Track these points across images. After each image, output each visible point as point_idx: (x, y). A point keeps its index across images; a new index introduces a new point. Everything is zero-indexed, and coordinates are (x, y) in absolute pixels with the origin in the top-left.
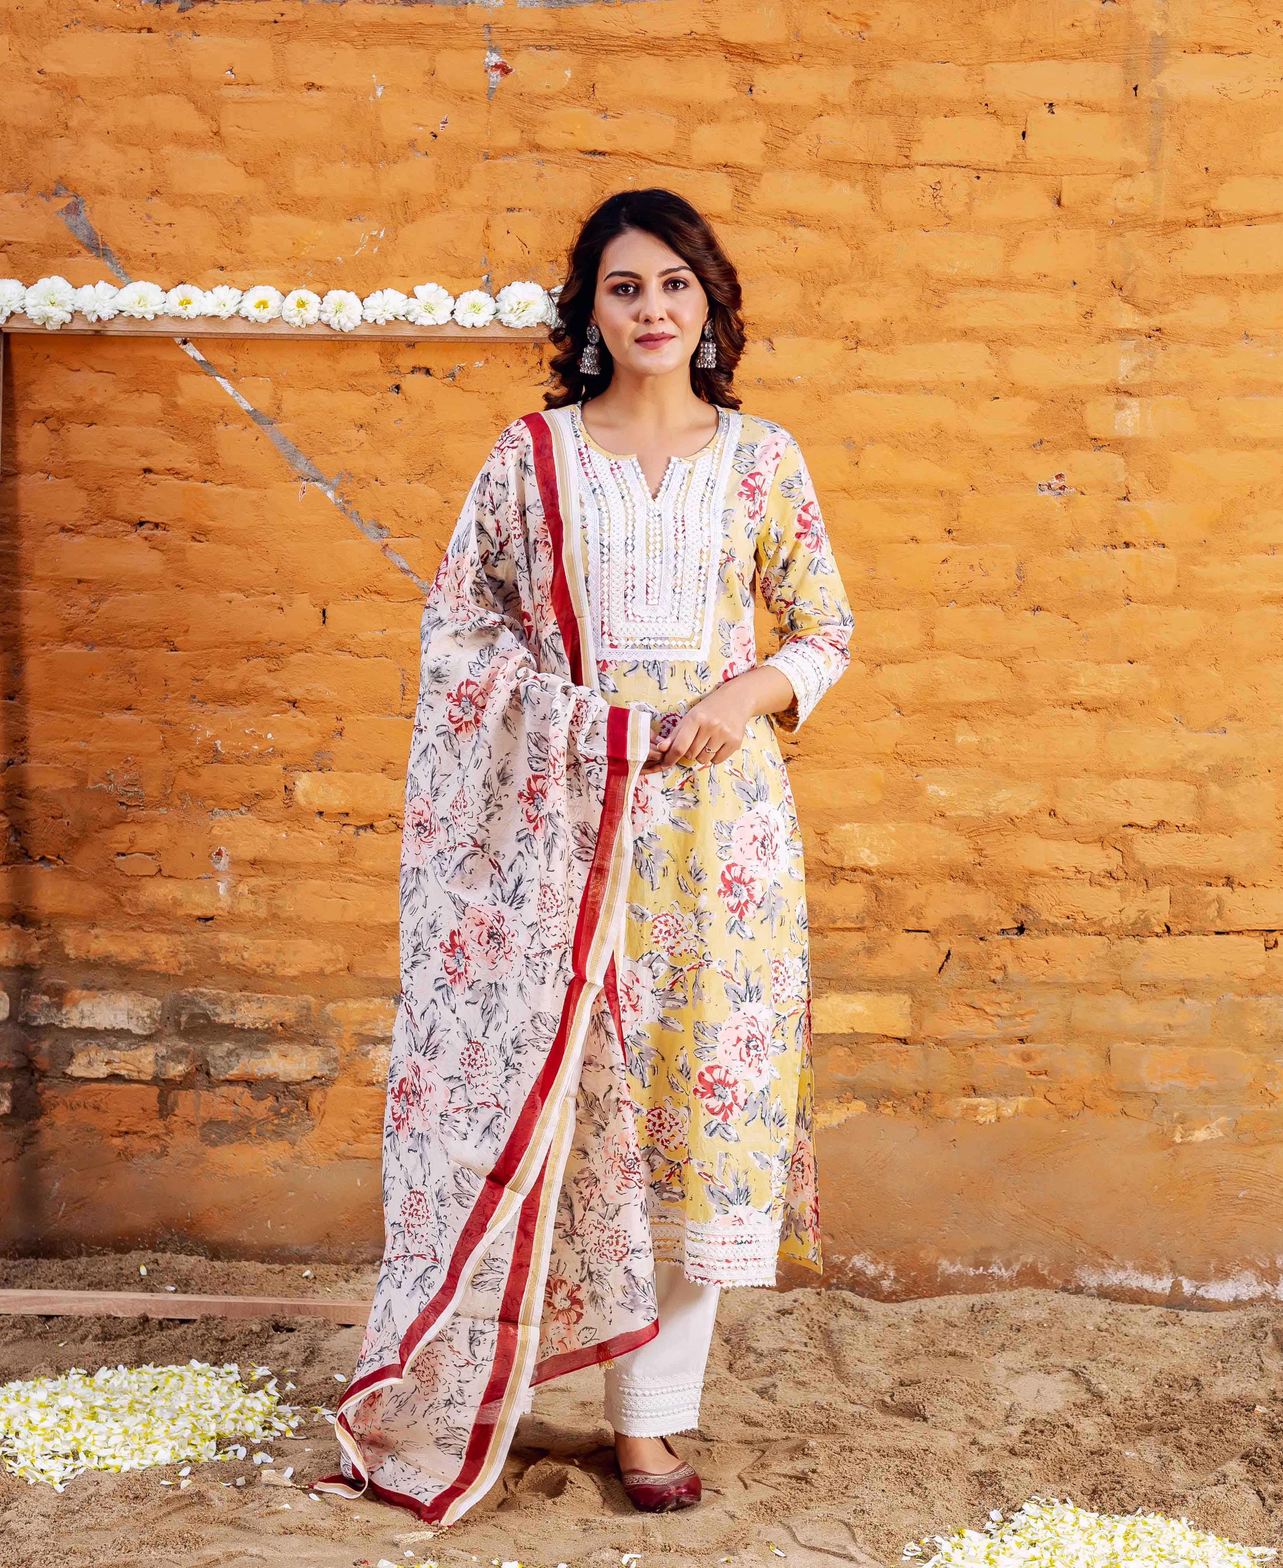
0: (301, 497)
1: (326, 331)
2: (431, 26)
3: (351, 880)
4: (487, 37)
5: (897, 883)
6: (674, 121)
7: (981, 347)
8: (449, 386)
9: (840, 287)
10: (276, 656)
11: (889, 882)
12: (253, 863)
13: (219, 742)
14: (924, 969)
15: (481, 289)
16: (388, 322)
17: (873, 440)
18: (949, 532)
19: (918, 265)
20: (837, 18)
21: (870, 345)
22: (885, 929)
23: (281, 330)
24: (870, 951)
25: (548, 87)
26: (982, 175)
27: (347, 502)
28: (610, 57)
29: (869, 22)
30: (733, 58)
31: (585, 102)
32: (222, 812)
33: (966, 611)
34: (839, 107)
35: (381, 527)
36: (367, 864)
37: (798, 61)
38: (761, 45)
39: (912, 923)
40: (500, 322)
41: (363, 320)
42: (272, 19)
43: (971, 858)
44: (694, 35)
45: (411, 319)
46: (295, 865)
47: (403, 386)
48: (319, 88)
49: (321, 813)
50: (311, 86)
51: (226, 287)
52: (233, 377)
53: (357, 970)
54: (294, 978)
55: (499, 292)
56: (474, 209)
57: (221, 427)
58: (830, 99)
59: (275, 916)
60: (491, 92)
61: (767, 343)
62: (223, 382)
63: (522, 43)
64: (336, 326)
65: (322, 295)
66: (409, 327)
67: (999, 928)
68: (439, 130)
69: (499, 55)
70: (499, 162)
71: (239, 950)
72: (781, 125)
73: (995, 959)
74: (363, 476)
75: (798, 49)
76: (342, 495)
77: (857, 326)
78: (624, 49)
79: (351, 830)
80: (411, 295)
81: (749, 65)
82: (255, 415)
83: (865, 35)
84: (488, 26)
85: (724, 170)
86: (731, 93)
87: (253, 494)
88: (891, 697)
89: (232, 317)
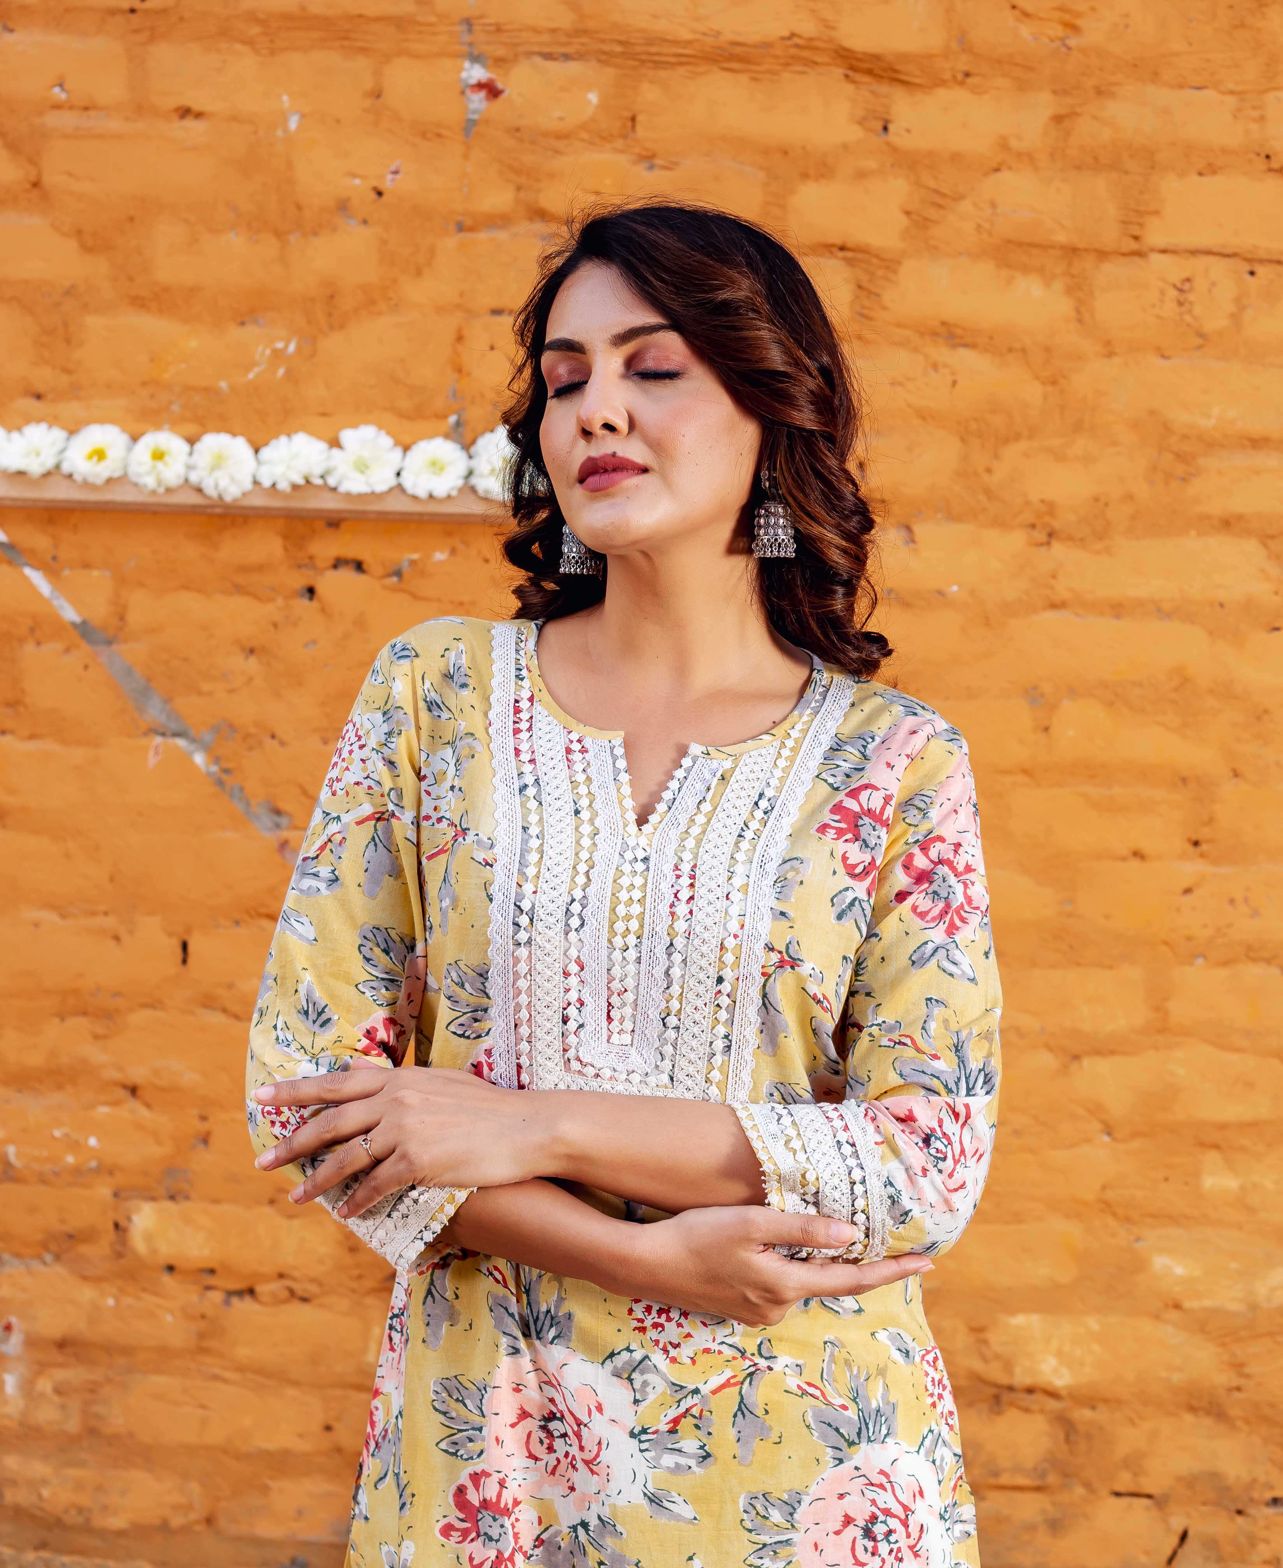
0: (152, 760)
1: (194, 499)
2: (378, 19)
3: (216, 1378)
4: (466, 38)
5: (1101, 1415)
6: (761, 175)
7: (1251, 546)
8: (394, 589)
9: (1022, 445)
10: (107, 1015)
11: (1087, 1413)
12: (62, 1344)
13: (11, 1150)
14: (1143, 1559)
15: (447, 436)
16: (295, 487)
17: (1072, 692)
18: (1196, 844)
19: (1152, 412)
20: (1026, 14)
21: (1071, 538)
22: (1080, 1491)
23: (126, 496)
24: (1055, 1526)
25: (561, 119)
26: (1260, 270)
27: (226, 771)
28: (662, 73)
29: (1079, 22)
30: (858, 77)
31: (619, 143)
32: (16, 1262)
33: (1222, 973)
34: (1027, 158)
35: (278, 812)
36: (243, 1353)
37: (962, 83)
38: (905, 57)
39: (1124, 1482)
40: (473, 490)
41: (256, 483)
42: (126, 5)
43: (1223, 1378)
44: (796, 40)
45: (332, 481)
46: (128, 1351)
47: (320, 589)
48: (199, 115)
49: (171, 1268)
50: (185, 112)
51: (43, 426)
52: (51, 568)
53: (222, 1522)
54: (121, 1533)
55: (474, 442)
56: (440, 310)
57: (29, 648)
58: (1014, 144)
59: (93, 1432)
60: (469, 126)
61: (903, 533)
62: (36, 578)
63: (521, 49)
64: (211, 491)
65: (192, 441)
66: (329, 495)
67: (1269, 1495)
68: (388, 183)
69: (485, 66)
70: (482, 236)
71: (35, 1484)
72: (932, 184)
73: (1262, 1547)
74: (253, 730)
75: (963, 63)
76: (217, 760)
77: (1051, 508)
78: (683, 60)
79: (217, 1296)
80: (335, 443)
81: (884, 88)
82: (84, 630)
83: (1072, 42)
84: (468, 22)
85: (841, 254)
86: (854, 134)
87: (78, 755)
88: (1096, 1110)
89: (47, 475)
